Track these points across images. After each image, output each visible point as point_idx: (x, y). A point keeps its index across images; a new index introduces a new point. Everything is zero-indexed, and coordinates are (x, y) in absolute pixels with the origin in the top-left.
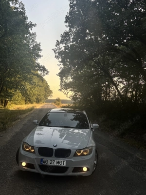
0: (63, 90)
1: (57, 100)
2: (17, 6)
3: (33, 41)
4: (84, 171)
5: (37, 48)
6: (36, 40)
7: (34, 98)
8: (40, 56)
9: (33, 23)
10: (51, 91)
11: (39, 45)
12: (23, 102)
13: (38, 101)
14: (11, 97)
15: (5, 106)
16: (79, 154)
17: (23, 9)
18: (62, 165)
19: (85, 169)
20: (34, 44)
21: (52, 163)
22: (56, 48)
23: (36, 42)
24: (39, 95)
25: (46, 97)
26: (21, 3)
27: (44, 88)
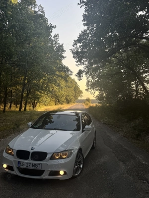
0: (90, 90)
1: (87, 100)
2: (37, 9)
3: (56, 42)
4: (60, 175)
5: (61, 49)
6: (58, 42)
7: (63, 99)
8: (64, 57)
9: (53, 25)
10: (80, 91)
11: (62, 46)
12: (53, 103)
13: (68, 102)
14: (38, 98)
15: (34, 107)
16: (57, 157)
17: (42, 12)
18: (38, 168)
19: (62, 173)
20: (57, 46)
21: (28, 166)
22: (74, 48)
23: (59, 43)
24: (68, 96)
25: (76, 97)
26: (40, 6)
27: (73, 88)
